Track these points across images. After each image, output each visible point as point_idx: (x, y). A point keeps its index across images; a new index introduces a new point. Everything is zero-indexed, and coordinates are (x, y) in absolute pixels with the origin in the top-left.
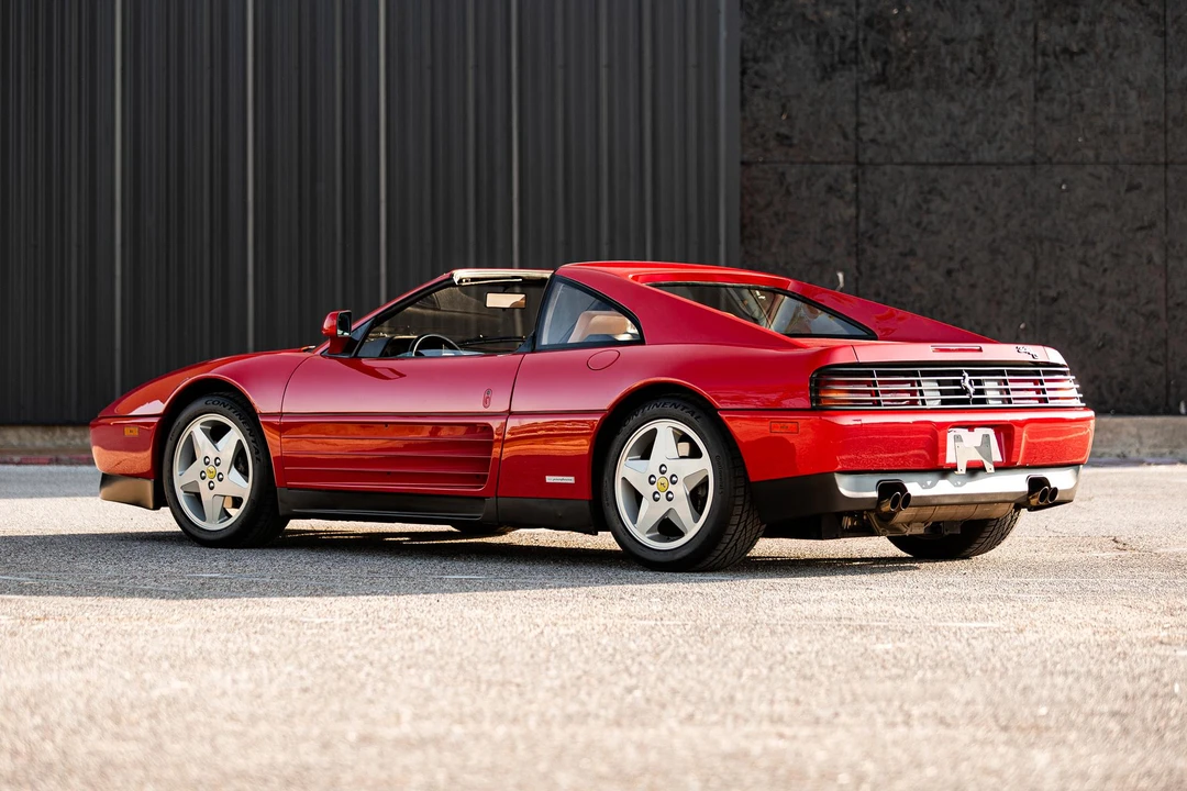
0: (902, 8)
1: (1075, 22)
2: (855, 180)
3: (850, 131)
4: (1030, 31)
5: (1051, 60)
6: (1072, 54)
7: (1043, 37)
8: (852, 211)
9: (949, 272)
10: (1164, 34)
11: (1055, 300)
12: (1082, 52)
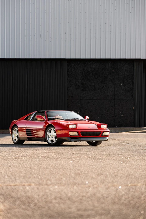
0: (85, 82)
1: (104, 83)
2: (80, 101)
3: (79, 96)
4: (99, 85)
5: (102, 88)
6: (104, 87)
7: (101, 85)
8: (79, 105)
9: (90, 112)
10: (114, 85)
11: (102, 115)
12: (105, 87)
